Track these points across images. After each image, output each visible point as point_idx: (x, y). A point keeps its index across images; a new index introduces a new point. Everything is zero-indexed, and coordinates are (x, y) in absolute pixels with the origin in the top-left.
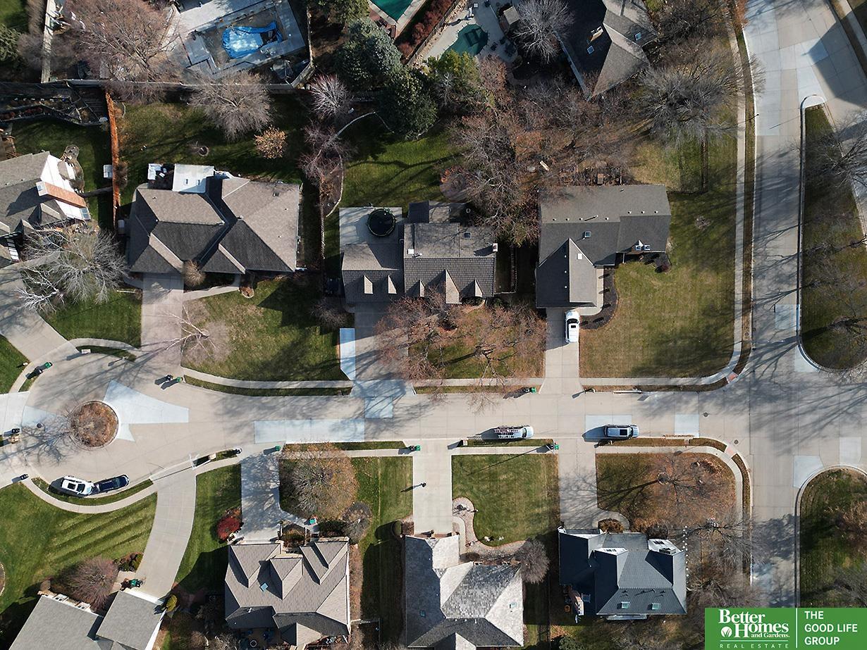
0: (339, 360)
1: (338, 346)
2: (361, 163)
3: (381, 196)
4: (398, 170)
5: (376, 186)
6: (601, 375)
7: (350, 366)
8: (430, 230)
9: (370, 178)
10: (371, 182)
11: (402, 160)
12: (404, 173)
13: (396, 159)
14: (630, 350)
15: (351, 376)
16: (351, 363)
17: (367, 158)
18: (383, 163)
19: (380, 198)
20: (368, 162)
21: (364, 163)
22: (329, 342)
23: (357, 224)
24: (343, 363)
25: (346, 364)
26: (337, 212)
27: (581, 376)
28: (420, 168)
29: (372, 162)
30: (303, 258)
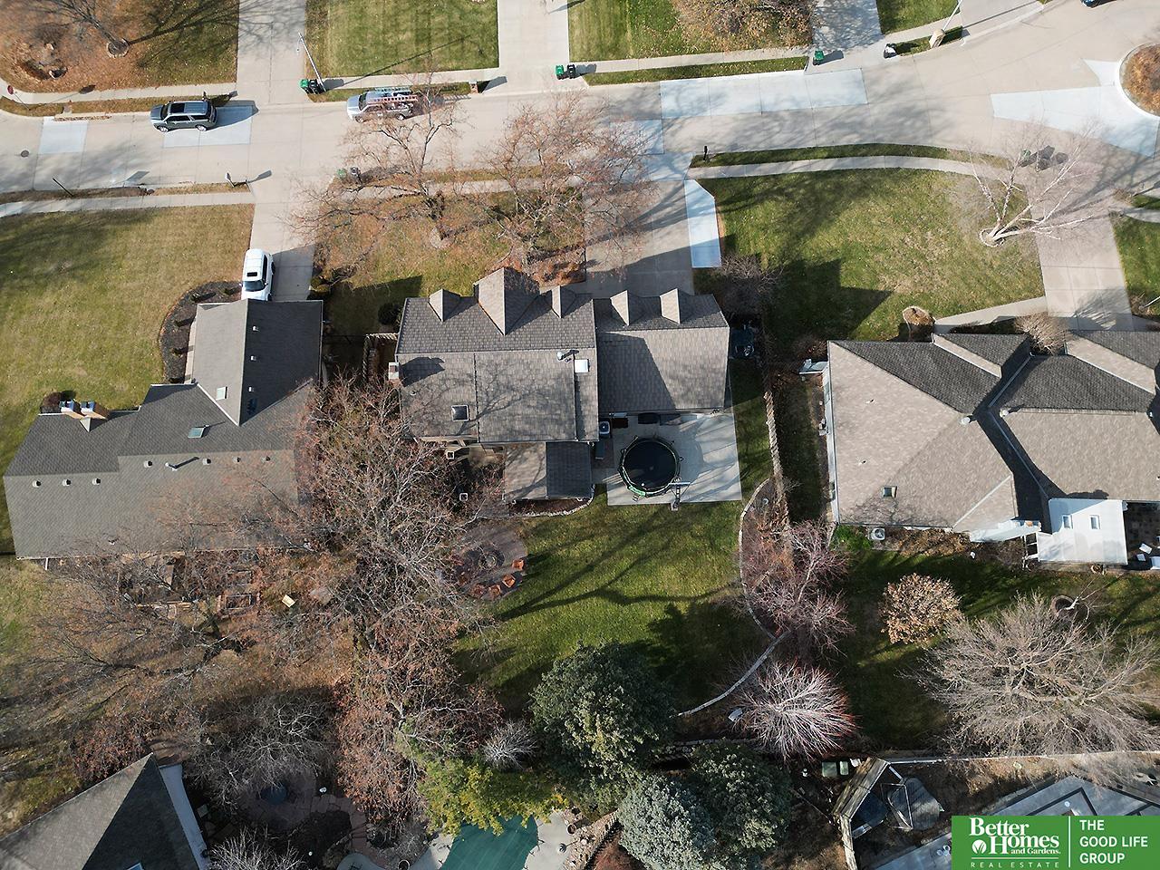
0: (717, 212)
1: (723, 235)
2: (703, 596)
3: (655, 528)
4: (619, 585)
5: (665, 547)
6: (213, 209)
7: (697, 202)
8: (542, 422)
9: (682, 565)
10: (679, 556)
11: (612, 608)
12: (605, 579)
13: (625, 609)
14: (151, 250)
15: (692, 186)
16: (696, 207)
17: (691, 609)
18: (654, 598)
19: (656, 523)
20: (689, 599)
21: (696, 598)
22: (741, 242)
23: (702, 466)
24: (710, 207)
25: (704, 205)
26: (746, 490)
27: (252, 206)
28: (570, 591)
29: (678, 599)
30: (809, 392)
